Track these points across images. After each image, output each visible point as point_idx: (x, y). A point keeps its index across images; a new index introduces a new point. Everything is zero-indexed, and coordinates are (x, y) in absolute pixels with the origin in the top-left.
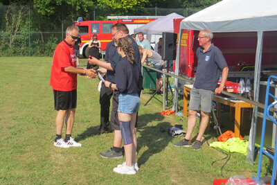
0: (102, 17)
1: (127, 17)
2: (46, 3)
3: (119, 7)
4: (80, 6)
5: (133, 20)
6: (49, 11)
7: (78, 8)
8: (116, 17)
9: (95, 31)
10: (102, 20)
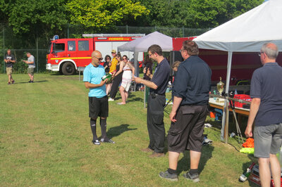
0: (75, 35)
1: (102, 35)
2: (22, 21)
3: (93, 25)
4: (55, 24)
5: (108, 37)
6: (24, 29)
7: (53, 26)
8: (92, 35)
9: (71, 48)
10: (74, 38)
